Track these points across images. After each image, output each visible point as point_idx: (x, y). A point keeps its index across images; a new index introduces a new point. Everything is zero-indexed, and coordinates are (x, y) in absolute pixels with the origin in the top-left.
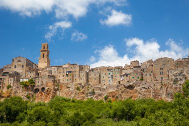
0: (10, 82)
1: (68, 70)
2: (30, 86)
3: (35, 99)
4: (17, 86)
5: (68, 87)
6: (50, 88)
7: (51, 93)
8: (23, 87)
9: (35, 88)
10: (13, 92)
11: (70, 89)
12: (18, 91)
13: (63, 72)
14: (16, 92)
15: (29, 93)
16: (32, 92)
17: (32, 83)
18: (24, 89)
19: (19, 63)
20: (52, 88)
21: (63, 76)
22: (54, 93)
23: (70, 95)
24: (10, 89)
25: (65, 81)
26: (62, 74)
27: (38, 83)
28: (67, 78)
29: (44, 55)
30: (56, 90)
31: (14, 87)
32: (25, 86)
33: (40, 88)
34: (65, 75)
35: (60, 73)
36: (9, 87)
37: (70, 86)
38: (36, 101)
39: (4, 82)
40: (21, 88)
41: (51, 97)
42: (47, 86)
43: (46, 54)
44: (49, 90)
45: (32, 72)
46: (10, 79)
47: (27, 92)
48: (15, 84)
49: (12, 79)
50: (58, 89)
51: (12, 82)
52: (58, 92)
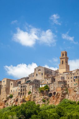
0: (30, 89)
1: (75, 76)
2: (45, 91)
3: (49, 102)
4: (35, 92)
5: (75, 91)
6: (59, 92)
7: (60, 97)
8: (40, 93)
9: (49, 93)
10: (32, 97)
11: (77, 93)
12: (37, 96)
13: (71, 78)
14: (35, 97)
15: (45, 97)
16: (47, 97)
17: (47, 88)
18: (41, 94)
19: (40, 72)
20: (60, 92)
21: (72, 81)
22: (63, 97)
23: (77, 98)
24: (30, 94)
25: (73, 85)
26: (70, 80)
27: (52, 88)
28: (74, 83)
29: (63, 62)
30: (65, 94)
31: (33, 93)
32: (42, 92)
33: (52, 93)
34: (73, 80)
35: (69, 78)
36: (30, 93)
37: (77, 90)
38: (50, 104)
39: (26, 89)
40: (39, 93)
41: (60, 101)
42: (57, 91)
43: (64, 60)
44: (58, 94)
45: (48, 79)
46: (30, 86)
47: (43, 97)
48: (34, 90)
49: (32, 86)
50: (67, 93)
51: (31, 88)
52: (67, 95)
